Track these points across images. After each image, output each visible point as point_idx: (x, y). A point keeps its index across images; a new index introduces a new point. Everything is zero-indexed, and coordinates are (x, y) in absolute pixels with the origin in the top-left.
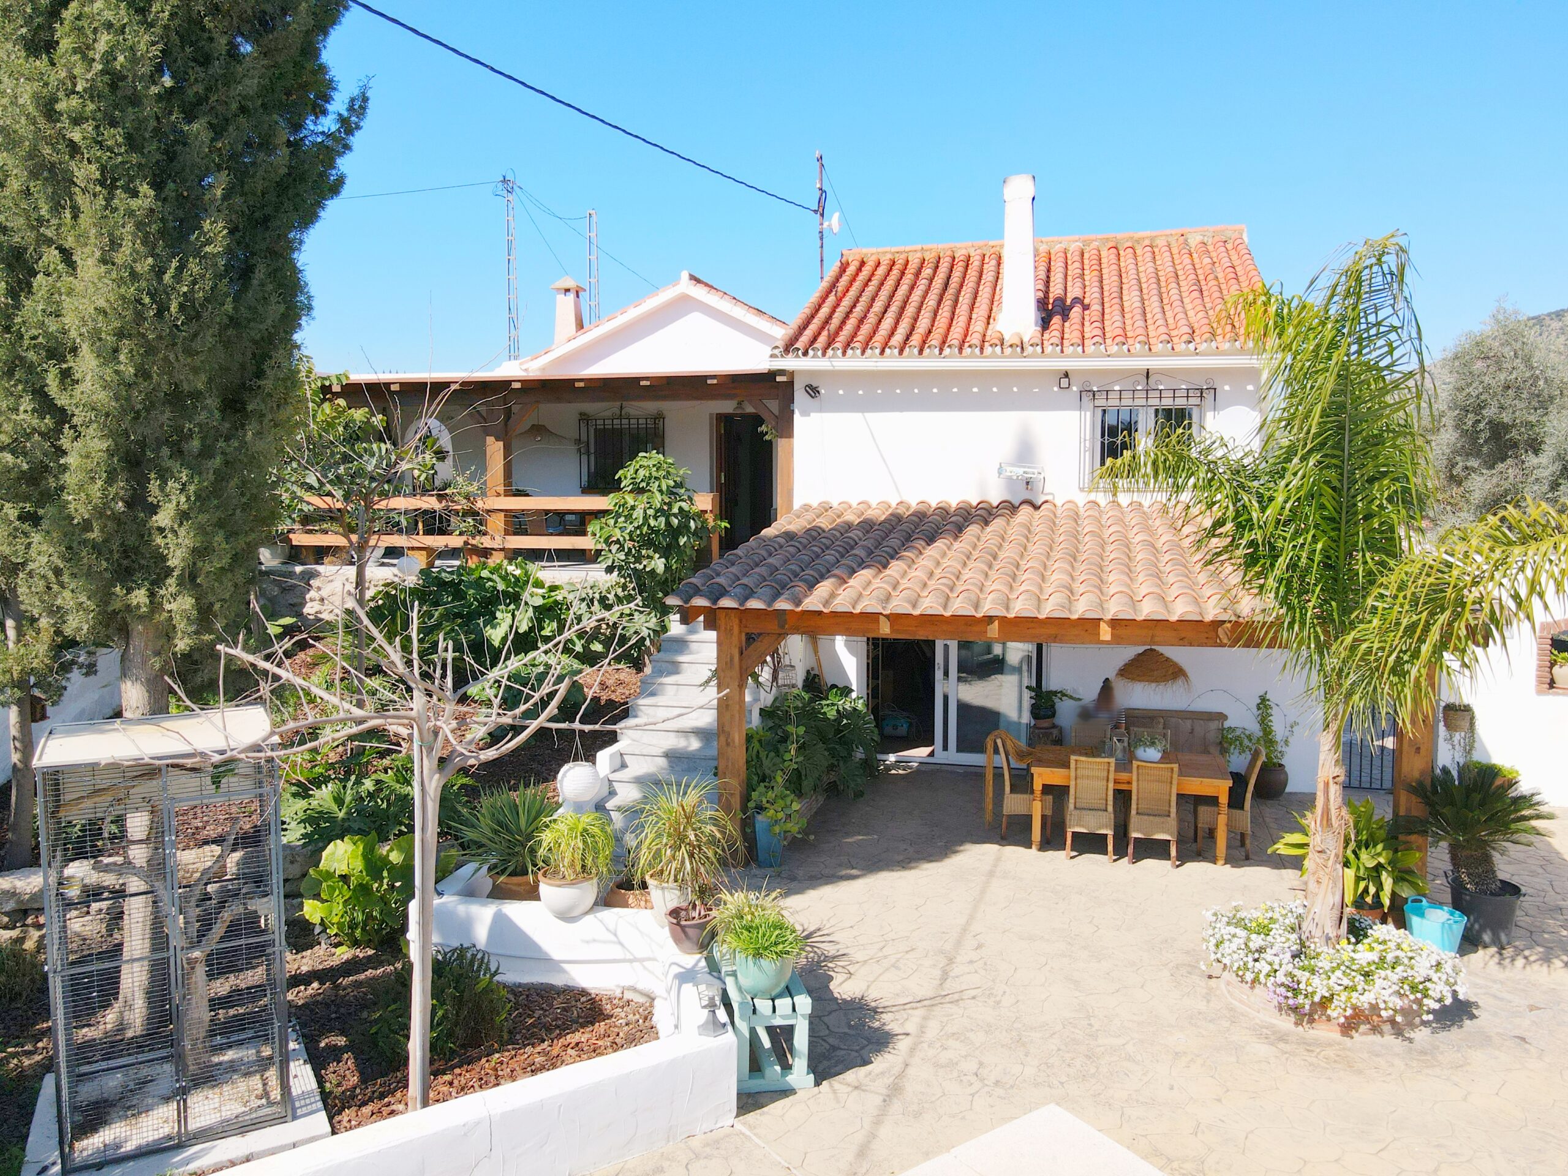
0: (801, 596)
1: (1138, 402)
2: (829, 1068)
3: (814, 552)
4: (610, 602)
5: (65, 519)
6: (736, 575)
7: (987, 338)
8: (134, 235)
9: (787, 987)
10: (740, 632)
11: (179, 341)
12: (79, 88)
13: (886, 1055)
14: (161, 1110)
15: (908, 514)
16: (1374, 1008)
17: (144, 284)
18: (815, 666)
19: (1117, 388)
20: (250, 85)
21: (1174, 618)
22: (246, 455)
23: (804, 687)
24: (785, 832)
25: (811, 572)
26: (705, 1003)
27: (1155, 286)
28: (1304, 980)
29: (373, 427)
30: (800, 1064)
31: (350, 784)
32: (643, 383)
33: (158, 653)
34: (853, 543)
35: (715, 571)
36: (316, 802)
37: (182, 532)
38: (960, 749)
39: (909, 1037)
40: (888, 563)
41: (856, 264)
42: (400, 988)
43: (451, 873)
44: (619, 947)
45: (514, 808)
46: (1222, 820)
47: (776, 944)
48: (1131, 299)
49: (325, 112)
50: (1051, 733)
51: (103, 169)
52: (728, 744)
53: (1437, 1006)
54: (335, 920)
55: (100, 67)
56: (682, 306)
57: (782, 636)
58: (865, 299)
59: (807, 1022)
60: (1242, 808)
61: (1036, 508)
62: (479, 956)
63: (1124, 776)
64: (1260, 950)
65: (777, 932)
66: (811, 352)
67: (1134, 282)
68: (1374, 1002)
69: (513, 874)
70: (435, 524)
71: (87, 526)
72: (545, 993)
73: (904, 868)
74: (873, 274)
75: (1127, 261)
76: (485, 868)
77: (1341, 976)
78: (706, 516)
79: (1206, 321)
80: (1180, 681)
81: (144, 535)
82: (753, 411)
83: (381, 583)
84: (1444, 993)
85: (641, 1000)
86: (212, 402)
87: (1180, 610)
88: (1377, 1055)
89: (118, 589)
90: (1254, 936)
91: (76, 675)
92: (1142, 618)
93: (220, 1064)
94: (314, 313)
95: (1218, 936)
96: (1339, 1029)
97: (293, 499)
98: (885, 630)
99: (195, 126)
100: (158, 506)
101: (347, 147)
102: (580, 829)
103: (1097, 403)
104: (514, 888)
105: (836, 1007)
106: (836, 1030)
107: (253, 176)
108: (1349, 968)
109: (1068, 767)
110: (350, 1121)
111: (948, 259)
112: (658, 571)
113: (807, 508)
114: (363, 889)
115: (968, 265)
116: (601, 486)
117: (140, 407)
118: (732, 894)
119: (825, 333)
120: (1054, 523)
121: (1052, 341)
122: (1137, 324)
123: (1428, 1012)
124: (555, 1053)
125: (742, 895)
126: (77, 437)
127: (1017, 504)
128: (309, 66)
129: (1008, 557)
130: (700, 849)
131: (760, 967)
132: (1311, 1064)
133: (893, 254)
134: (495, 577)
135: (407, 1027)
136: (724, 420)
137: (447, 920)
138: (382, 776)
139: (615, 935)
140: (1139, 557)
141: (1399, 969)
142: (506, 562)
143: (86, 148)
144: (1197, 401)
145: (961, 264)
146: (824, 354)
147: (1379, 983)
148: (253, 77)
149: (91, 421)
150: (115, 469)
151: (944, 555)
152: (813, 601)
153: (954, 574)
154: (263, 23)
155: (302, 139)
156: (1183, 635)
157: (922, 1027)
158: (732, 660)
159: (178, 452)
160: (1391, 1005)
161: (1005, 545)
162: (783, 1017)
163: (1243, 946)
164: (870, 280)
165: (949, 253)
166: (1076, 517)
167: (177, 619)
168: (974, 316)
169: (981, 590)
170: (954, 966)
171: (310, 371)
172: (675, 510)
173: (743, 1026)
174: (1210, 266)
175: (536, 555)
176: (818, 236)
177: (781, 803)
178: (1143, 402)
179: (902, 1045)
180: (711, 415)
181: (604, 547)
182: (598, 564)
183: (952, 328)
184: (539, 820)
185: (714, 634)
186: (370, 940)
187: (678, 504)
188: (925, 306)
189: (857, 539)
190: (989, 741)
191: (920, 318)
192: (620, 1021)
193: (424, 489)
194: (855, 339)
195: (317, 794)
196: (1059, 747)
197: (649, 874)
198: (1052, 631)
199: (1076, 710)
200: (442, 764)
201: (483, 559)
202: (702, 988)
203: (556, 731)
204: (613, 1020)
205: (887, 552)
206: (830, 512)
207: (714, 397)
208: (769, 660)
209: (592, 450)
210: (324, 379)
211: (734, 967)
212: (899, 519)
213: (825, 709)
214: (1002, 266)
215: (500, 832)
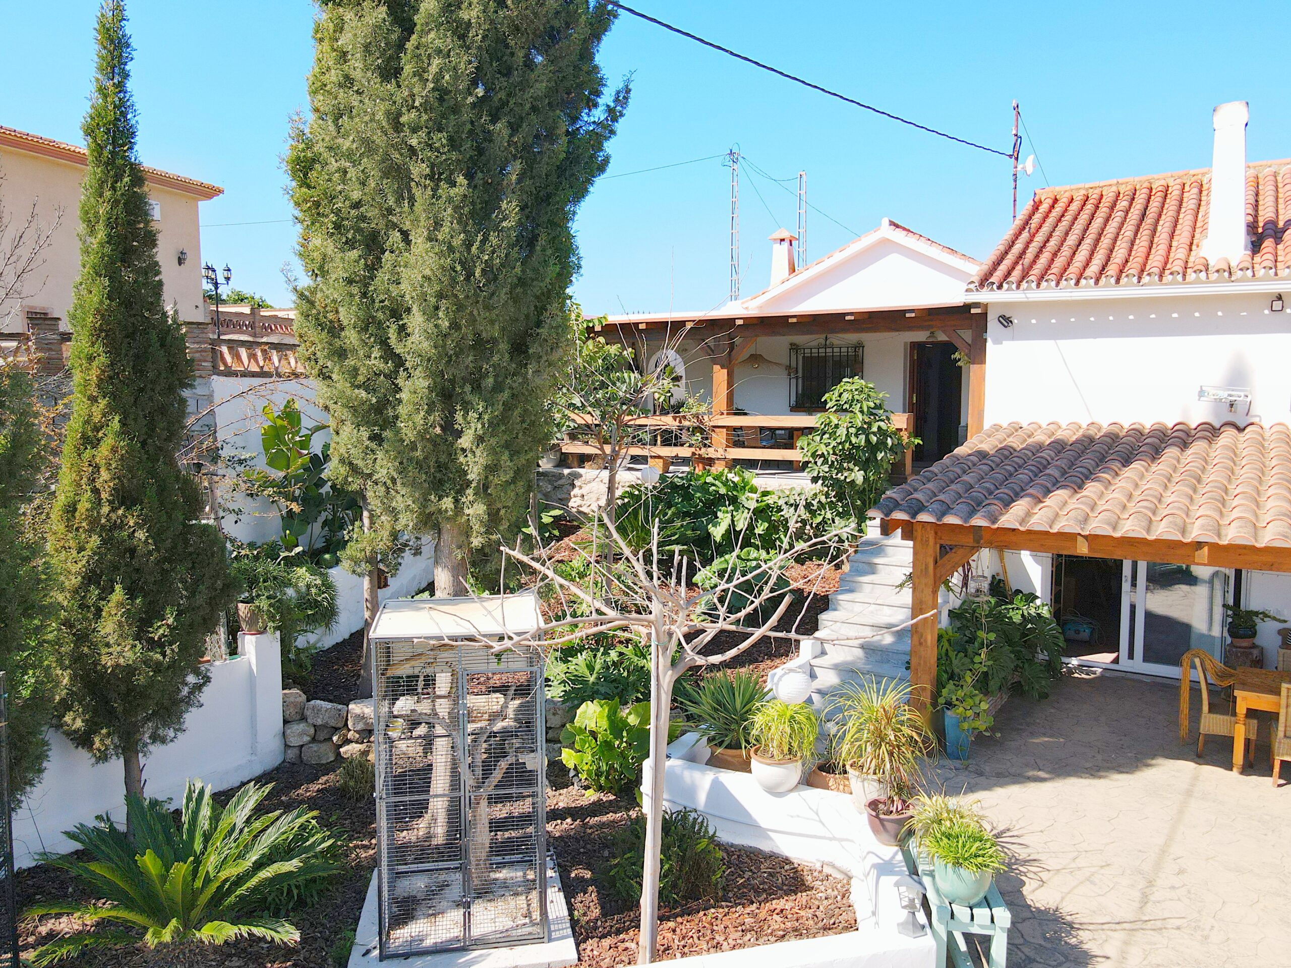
0: (997, 513)
3: (1007, 471)
4: (815, 508)
5: (399, 441)
6: (932, 492)
7: (1190, 265)
8: (452, 217)
9: (985, 898)
10: (936, 543)
11: (481, 300)
12: (417, 104)
14: (452, 914)
15: (1100, 434)
17: (457, 255)
18: (1001, 572)
20: (541, 87)
22: (527, 390)
23: (990, 590)
24: (974, 729)
25: (1006, 491)
26: (904, 903)
29: (624, 358)
31: (599, 654)
32: (847, 318)
33: (460, 547)
34: (1045, 463)
35: (910, 486)
36: (573, 667)
37: (478, 452)
38: (1146, 659)
39: (1109, 961)
40: (1084, 483)
41: (1050, 201)
42: (634, 840)
43: (677, 737)
44: (819, 825)
45: (731, 689)
47: (976, 856)
49: (596, 105)
50: (1251, 654)
51: (432, 166)
52: (921, 644)
54: (586, 768)
55: (432, 85)
56: (884, 247)
57: (975, 548)
58: (1058, 233)
59: (1006, 935)
61: (1241, 430)
62: (700, 820)
65: (978, 844)
66: (1005, 286)
69: (729, 747)
70: (669, 438)
71: (413, 447)
72: (754, 856)
74: (1066, 210)
76: (705, 739)
78: (901, 433)
81: (452, 455)
82: (947, 339)
83: (627, 484)
85: (839, 876)
86: (504, 346)
89: (432, 497)
91: (407, 554)
93: (496, 879)
94: (582, 271)
97: (562, 418)
98: (1083, 549)
99: (499, 125)
100: (462, 431)
101: (613, 132)
102: (788, 716)
104: (729, 759)
105: (1030, 915)
106: (1032, 940)
107: (539, 163)
109: (1280, 695)
110: (592, 950)
111: (1147, 191)
112: (858, 482)
113: (997, 428)
114: (608, 745)
115: (1166, 195)
116: (807, 405)
117: (452, 352)
118: (930, 798)
119: (1019, 267)
120: (1263, 446)
121: (1264, 264)
124: (762, 916)
125: (940, 799)
126: (409, 377)
127: (1217, 426)
128: (585, 68)
129: (1215, 481)
130: (899, 749)
131: (959, 876)
133: (1087, 189)
134: (717, 482)
135: (639, 876)
136: (917, 348)
137: (675, 780)
138: (624, 650)
139: (817, 814)
142: (726, 470)
143: (421, 150)
145: (1159, 194)
146: (1018, 287)
148: (542, 81)
149: (418, 365)
150: (434, 402)
151: (1142, 477)
152: (1010, 518)
153: (1155, 497)
154: (552, 37)
155: (578, 129)
157: (1123, 952)
158: (926, 567)
159: (477, 388)
161: (1209, 467)
162: (981, 926)
164: (1063, 216)
165: (1146, 185)
167: (473, 521)
168: (1174, 244)
169: (1187, 515)
170: (1154, 889)
171: (578, 316)
172: (875, 429)
173: (941, 929)
175: (751, 464)
176: (1012, 178)
177: (971, 702)
180: (906, 343)
181: (811, 459)
182: (805, 474)
183: (1151, 257)
184: (752, 704)
185: (911, 543)
186: (611, 788)
187: (877, 424)
188: (1120, 237)
189: (1049, 459)
190: (1184, 657)
191: (1116, 248)
192: (820, 895)
193: (663, 409)
194: (1049, 272)
195: (574, 661)
196: (1264, 671)
197: (850, 762)
198: (1269, 559)
199: (1280, 632)
200: (674, 663)
201: (707, 467)
202: (903, 889)
203: (774, 638)
204: (814, 892)
205: (1081, 473)
206: (1020, 432)
207: (910, 329)
208: (960, 569)
209: (800, 374)
210: (589, 321)
211: (932, 868)
212: (1091, 440)
213: (1011, 613)
214: (1204, 193)
215: (718, 710)
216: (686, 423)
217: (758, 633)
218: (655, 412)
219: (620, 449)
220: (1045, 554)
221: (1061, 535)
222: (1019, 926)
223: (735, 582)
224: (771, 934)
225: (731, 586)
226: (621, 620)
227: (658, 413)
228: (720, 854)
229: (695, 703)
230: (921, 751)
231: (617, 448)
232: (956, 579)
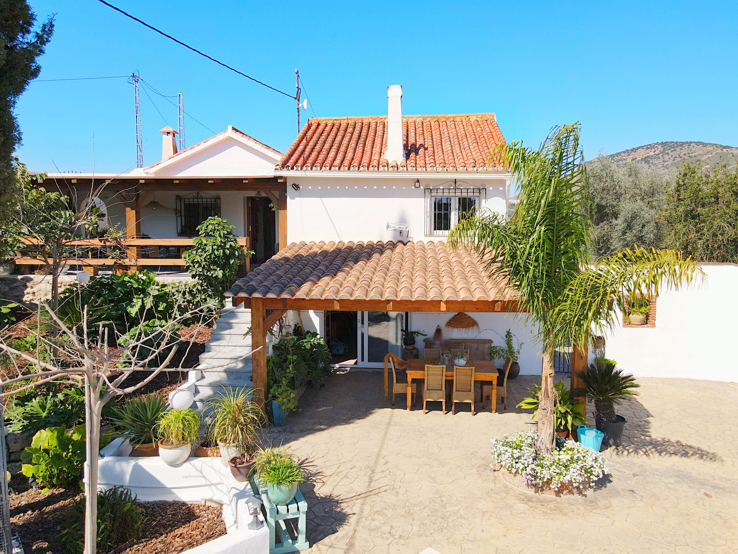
0: (294, 291)
1: (451, 194)
2: (316, 536)
3: (299, 268)
4: (195, 293)
6: (260, 280)
7: (381, 163)
9: (294, 498)
10: (263, 309)
13: (345, 527)
15: (344, 247)
16: (570, 482)
18: (299, 323)
19: (441, 188)
21: (475, 300)
23: (293, 333)
24: (288, 408)
25: (299, 279)
26: (251, 512)
27: (457, 140)
28: (539, 471)
29: (62, 202)
30: (302, 537)
31: (49, 397)
32: (209, 181)
34: (318, 263)
35: (249, 278)
36: (29, 408)
38: (369, 361)
39: (355, 516)
40: (337, 273)
41: (316, 125)
42: (78, 514)
43: (109, 443)
44: (203, 479)
45: (144, 407)
46: (494, 392)
47: (289, 477)
48: (447, 146)
49: (29, 32)
50: (413, 352)
52: (258, 366)
53: (596, 479)
54: (41, 474)
56: (229, 142)
57: (285, 310)
58: (320, 142)
59: (305, 515)
60: (503, 386)
61: (405, 244)
62: (125, 492)
63: (449, 373)
64: (519, 458)
65: (290, 470)
66: (295, 168)
67: (447, 138)
68: (570, 479)
69: (144, 442)
70: (97, 253)
72: (163, 506)
73: (347, 423)
74: (324, 130)
75: (443, 128)
76: (128, 440)
77: (555, 468)
78: (243, 248)
79: (481, 157)
80: (475, 327)
82: (266, 196)
83: (68, 284)
84: (599, 472)
85: (215, 506)
87: (478, 296)
88: (572, 505)
90: (515, 451)
92: (461, 300)
94: (23, 142)
95: (498, 452)
96: (554, 493)
97: (13, 241)
98: (337, 307)
101: (42, 52)
102: (181, 417)
103: (432, 194)
104: (145, 450)
105: (318, 502)
106: (319, 515)
108: (557, 463)
109: (424, 370)
111: (361, 124)
112: (219, 277)
113: (294, 244)
114: (57, 457)
115: (369, 127)
116: (188, 232)
118: (264, 450)
119: (302, 158)
120: (414, 252)
121: (411, 165)
122: (450, 158)
123: (593, 482)
124: (168, 541)
125: (270, 450)
127: (395, 243)
128: (19, 5)
129: (395, 270)
130: (247, 426)
131: (280, 489)
132: (544, 512)
133: (334, 120)
134: (131, 280)
135: (83, 536)
136: (251, 200)
137: (107, 471)
138: (69, 392)
139: (201, 472)
140: (455, 269)
141: (580, 462)
142: (138, 272)
144: (478, 194)
145: (366, 126)
146: (302, 169)
147: (572, 470)
151: (363, 269)
152: (300, 294)
153: (369, 279)
155: (15, 46)
156: (478, 307)
157: (362, 509)
158: (259, 323)
160: (578, 481)
161: (392, 263)
162: (293, 514)
163: (511, 456)
164: (322, 133)
165: (360, 121)
166: (424, 249)
168: (374, 152)
169: (383, 287)
170: (375, 474)
171: (24, 172)
172: (228, 246)
173: (272, 521)
174: (481, 131)
175: (154, 268)
176: (297, 110)
177: (286, 394)
178: (453, 194)
179: (352, 520)
180: (244, 197)
181: (191, 264)
182: (188, 273)
183: (364, 157)
184: (158, 414)
185: (250, 310)
186: (62, 484)
187: (229, 243)
188: (350, 146)
189: (320, 260)
190: (385, 357)
191: (348, 152)
192: (204, 519)
193: (92, 234)
194: (317, 162)
195: (30, 404)
196: (418, 360)
197: (219, 439)
198: (417, 306)
199: (424, 340)
200: (102, 395)
201: (125, 271)
202: (250, 504)
203: (169, 372)
204: (201, 518)
205: (335, 267)
206: (305, 247)
207: (247, 189)
208: (278, 322)
209: (183, 214)
210: (33, 176)
211: (266, 489)
212: (340, 250)
213: (305, 344)
214: (386, 128)
215: (136, 421)
216: (108, 244)
217: (157, 371)
218: (86, 236)
219: (60, 261)
220: (320, 311)
221: (326, 300)
222: (312, 509)
223: (141, 341)
224: (174, 550)
225: (139, 343)
226: (63, 372)
227: (88, 237)
228: (140, 510)
229: (120, 419)
230: (259, 426)
231: (58, 261)
232: (276, 328)
